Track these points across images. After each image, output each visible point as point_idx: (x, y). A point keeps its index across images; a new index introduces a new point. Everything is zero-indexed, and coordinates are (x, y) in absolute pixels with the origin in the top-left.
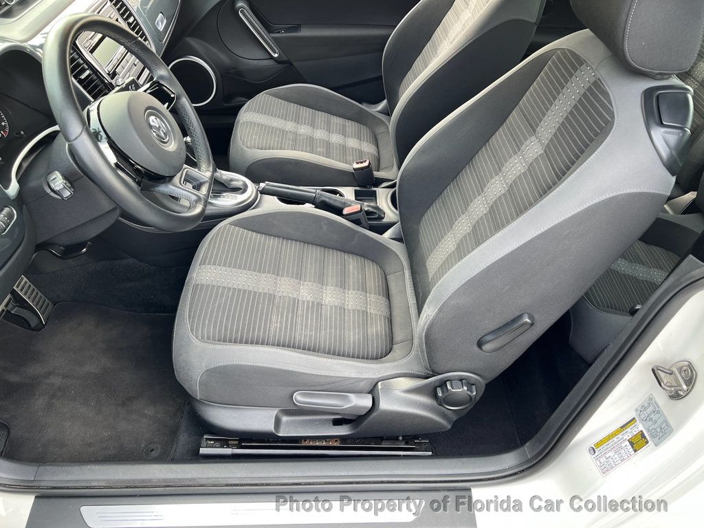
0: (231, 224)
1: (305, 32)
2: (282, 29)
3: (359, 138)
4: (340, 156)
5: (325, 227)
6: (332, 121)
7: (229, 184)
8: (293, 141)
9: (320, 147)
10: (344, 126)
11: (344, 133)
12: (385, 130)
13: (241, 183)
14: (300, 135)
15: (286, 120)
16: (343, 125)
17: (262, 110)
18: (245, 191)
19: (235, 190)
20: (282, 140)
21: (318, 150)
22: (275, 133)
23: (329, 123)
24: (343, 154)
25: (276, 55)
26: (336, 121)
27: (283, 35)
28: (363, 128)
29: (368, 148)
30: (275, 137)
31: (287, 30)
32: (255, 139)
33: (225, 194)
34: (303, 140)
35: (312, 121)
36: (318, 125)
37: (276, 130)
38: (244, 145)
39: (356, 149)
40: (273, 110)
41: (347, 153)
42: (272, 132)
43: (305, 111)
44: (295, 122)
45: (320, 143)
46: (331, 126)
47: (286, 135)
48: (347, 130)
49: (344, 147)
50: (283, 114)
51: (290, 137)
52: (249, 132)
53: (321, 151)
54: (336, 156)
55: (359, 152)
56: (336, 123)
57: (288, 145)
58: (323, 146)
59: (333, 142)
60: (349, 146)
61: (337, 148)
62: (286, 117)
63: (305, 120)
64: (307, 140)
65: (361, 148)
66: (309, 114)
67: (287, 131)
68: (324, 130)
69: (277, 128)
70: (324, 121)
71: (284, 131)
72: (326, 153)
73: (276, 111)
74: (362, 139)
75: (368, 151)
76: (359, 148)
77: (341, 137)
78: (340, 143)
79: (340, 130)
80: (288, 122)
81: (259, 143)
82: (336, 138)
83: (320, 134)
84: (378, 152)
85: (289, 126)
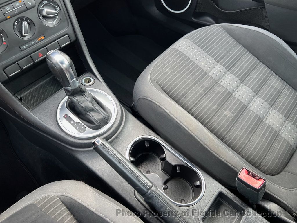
3: (287, 116)
4: (246, 131)
6: (269, 82)
7: (86, 114)
8: (205, 91)
9: (230, 110)
10: (279, 93)
11: (272, 102)
13: (100, 117)
14: (220, 86)
15: (218, 62)
16: (279, 91)
18: (98, 127)
19: (89, 121)
20: (195, 84)
21: (225, 113)
23: (264, 82)
24: (252, 129)
26: (275, 82)
30: (189, 79)
32: (167, 73)
34: (219, 92)
35: (246, 73)
36: (248, 82)
37: (198, 70)
38: (150, 75)
39: (273, 129)
40: (214, 46)
41: (258, 130)
42: (191, 72)
43: (248, 59)
44: (226, 68)
45: (235, 104)
46: (264, 88)
47: (204, 81)
48: (280, 99)
49: (260, 120)
50: (220, 54)
51: (206, 84)
52: (168, 62)
53: (226, 116)
54: (242, 129)
55: (274, 135)
56: (272, 87)
57: (196, 93)
58: (236, 109)
59: (251, 109)
60: (267, 122)
61: (250, 118)
62: (221, 59)
63: (239, 69)
64: (223, 94)
65: (280, 130)
66: (248, 65)
67: (209, 76)
68: (252, 89)
69: (200, 68)
70: (260, 79)
71: (206, 74)
72: (233, 120)
73: (216, 49)
74: (290, 119)
75: (286, 138)
76: (277, 130)
77: (266, 105)
78: (258, 114)
79: (271, 96)
80: (219, 66)
81: (165, 79)
82: (257, 106)
83: (243, 93)
85: (216, 70)
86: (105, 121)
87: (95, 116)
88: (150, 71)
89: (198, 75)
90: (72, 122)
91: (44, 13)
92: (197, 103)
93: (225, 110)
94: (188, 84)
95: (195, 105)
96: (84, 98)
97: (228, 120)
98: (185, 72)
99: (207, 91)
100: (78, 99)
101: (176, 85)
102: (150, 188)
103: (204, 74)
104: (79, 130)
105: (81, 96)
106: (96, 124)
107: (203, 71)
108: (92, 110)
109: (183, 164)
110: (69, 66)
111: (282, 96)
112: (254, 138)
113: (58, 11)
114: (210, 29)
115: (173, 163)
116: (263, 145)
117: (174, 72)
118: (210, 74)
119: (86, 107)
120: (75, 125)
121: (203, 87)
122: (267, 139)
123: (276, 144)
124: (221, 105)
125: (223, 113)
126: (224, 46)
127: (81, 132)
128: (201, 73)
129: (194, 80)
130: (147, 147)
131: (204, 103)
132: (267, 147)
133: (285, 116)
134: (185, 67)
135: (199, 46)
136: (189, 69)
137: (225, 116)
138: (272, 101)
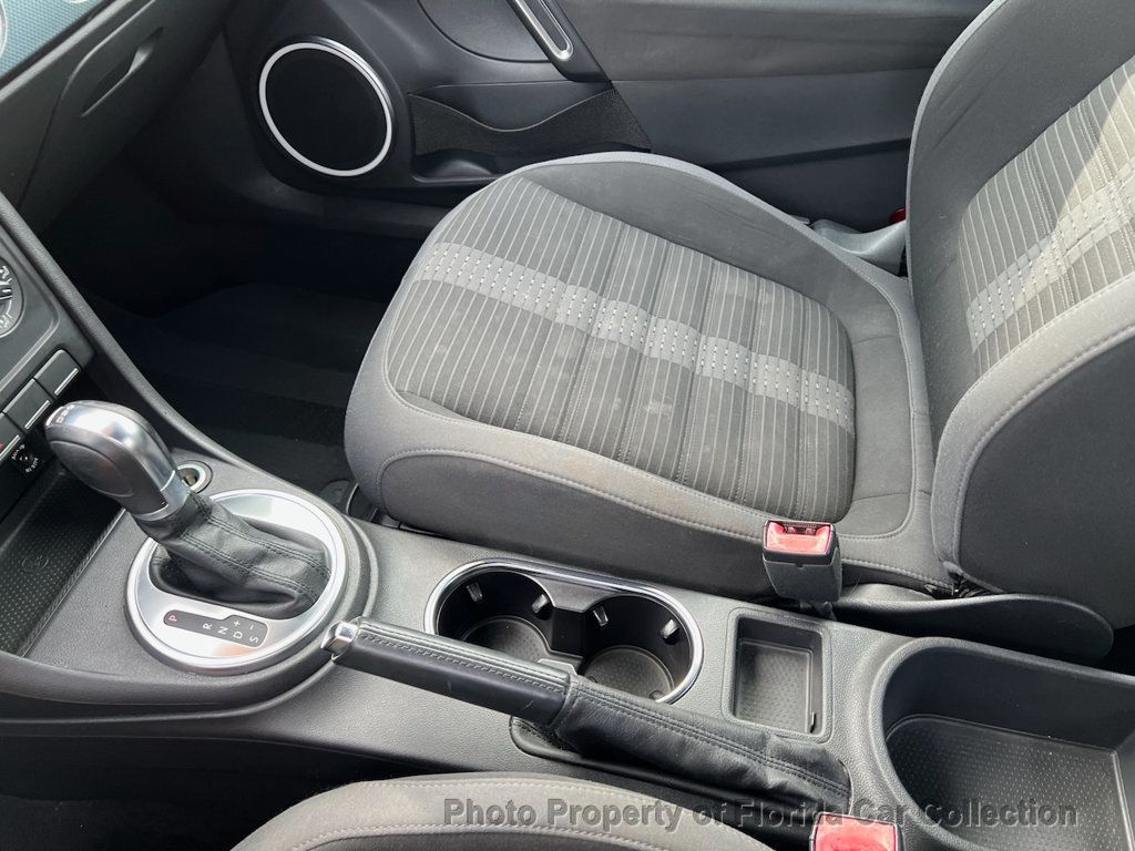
3: (797, 359)
4: (721, 435)
6: (716, 289)
7: (247, 576)
8: (568, 370)
9: (657, 398)
10: (753, 307)
11: (747, 337)
12: (885, 330)
13: (299, 566)
14: (600, 342)
15: (564, 279)
16: (749, 303)
17: (499, 242)
18: (303, 603)
19: (267, 597)
20: (533, 362)
21: (652, 407)
22: (516, 336)
23: (703, 293)
24: (735, 424)
25: (565, 56)
26: (730, 283)
28: (813, 312)
29: (822, 400)
30: (511, 351)
32: (438, 358)
34: (606, 362)
35: (649, 288)
36: (666, 304)
37: (523, 320)
38: (392, 382)
39: (781, 404)
40: (532, 240)
41: (750, 422)
42: (505, 331)
43: (637, 246)
44: (594, 289)
45: (661, 377)
46: (711, 307)
47: (552, 344)
48: (761, 323)
49: (740, 395)
50: (560, 256)
51: (563, 349)
52: (427, 326)
53: (656, 416)
54: (709, 435)
55: (791, 419)
56: (729, 297)
57: (549, 387)
58: (670, 390)
59: (707, 372)
60: (760, 391)
61: (715, 399)
62: (567, 270)
63: (629, 282)
64: (618, 362)
65: (798, 399)
66: (646, 261)
67: (558, 326)
68: (683, 321)
69: (526, 313)
70: (691, 288)
71: (548, 323)
72: (676, 421)
73: (541, 244)
74: (807, 363)
75: (822, 414)
76: (792, 401)
77: (736, 351)
78: (729, 379)
79: (736, 322)
80: (571, 288)
81: (445, 377)
82: (717, 359)
83: (666, 340)
84: (855, 413)
85: (570, 304)
86: (318, 574)
87: (280, 573)
88: (384, 371)
89: (530, 336)
90: (207, 627)
92: (565, 412)
93: (646, 402)
94: (516, 369)
95: (562, 420)
96: (216, 530)
97: (663, 425)
98: (488, 340)
99: (575, 365)
100: (201, 541)
101: (483, 384)
102: (567, 687)
103: (545, 327)
104: (244, 641)
105: (206, 528)
106: (296, 593)
107: (536, 317)
108: (262, 557)
109: (607, 594)
110: (145, 438)
111: (762, 314)
112: (749, 445)
113: (8, 277)
114: (496, 193)
115: (580, 606)
116: (778, 456)
117: (456, 349)
118: (560, 320)
119: (237, 554)
120: (223, 630)
121: (558, 361)
122: (779, 437)
123: (806, 441)
124: (629, 395)
125: (643, 413)
126: (559, 229)
127: (254, 644)
128: (533, 326)
129: (523, 351)
130: (479, 601)
131: (584, 404)
132: (790, 456)
133: (793, 361)
134: (482, 323)
135: (490, 251)
136: (495, 325)
137: (653, 417)
138: (744, 334)
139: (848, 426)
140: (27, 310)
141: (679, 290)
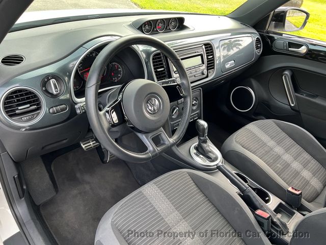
0: (188, 173)
1: (317, 101)
2: (305, 93)
4: (290, 176)
5: (236, 212)
6: (302, 155)
8: (265, 152)
9: (280, 164)
13: (214, 156)
14: (273, 151)
15: (272, 139)
16: (309, 161)
17: (261, 128)
18: (213, 161)
19: (209, 158)
20: (260, 148)
22: (259, 143)
23: (299, 155)
25: (293, 105)
27: (304, 97)
31: (308, 95)
33: (201, 156)
35: (288, 148)
36: (290, 152)
37: (261, 141)
39: (305, 179)
40: (269, 131)
42: (257, 141)
43: (289, 141)
44: (277, 143)
45: (283, 162)
46: (299, 157)
47: (264, 147)
48: (310, 165)
49: (298, 173)
50: (273, 135)
51: (266, 149)
52: (244, 134)
54: (288, 175)
55: (306, 182)
56: (304, 158)
58: (283, 165)
59: (292, 166)
60: (302, 175)
61: (292, 171)
63: (285, 145)
64: (276, 156)
65: (310, 180)
68: (292, 156)
71: (265, 144)
73: (271, 132)
74: (316, 176)
75: (314, 185)
76: (308, 180)
77: (301, 167)
78: (297, 169)
79: (304, 162)
80: (272, 141)
82: (296, 165)
83: (287, 157)
84: (322, 190)
85: (271, 143)
86: (216, 159)
87: (211, 155)
88: (235, 138)
89: (261, 144)
90: (199, 157)
91: (193, 103)
93: (277, 164)
94: (256, 147)
97: (280, 168)
99: (267, 152)
100: (204, 145)
103: (264, 144)
106: (213, 159)
107: (264, 142)
108: (210, 152)
112: (295, 181)
113: (198, 102)
114: (265, 121)
115: (253, 187)
118: (268, 144)
120: (201, 158)
121: (264, 150)
122: (302, 183)
123: (307, 187)
124: (275, 161)
126: (275, 131)
127: (204, 162)
128: (262, 143)
129: (259, 145)
133: (313, 174)
136: (255, 140)
137: (278, 167)
138: (304, 165)
139: (319, 191)
140: (198, 107)
141: (294, 151)
